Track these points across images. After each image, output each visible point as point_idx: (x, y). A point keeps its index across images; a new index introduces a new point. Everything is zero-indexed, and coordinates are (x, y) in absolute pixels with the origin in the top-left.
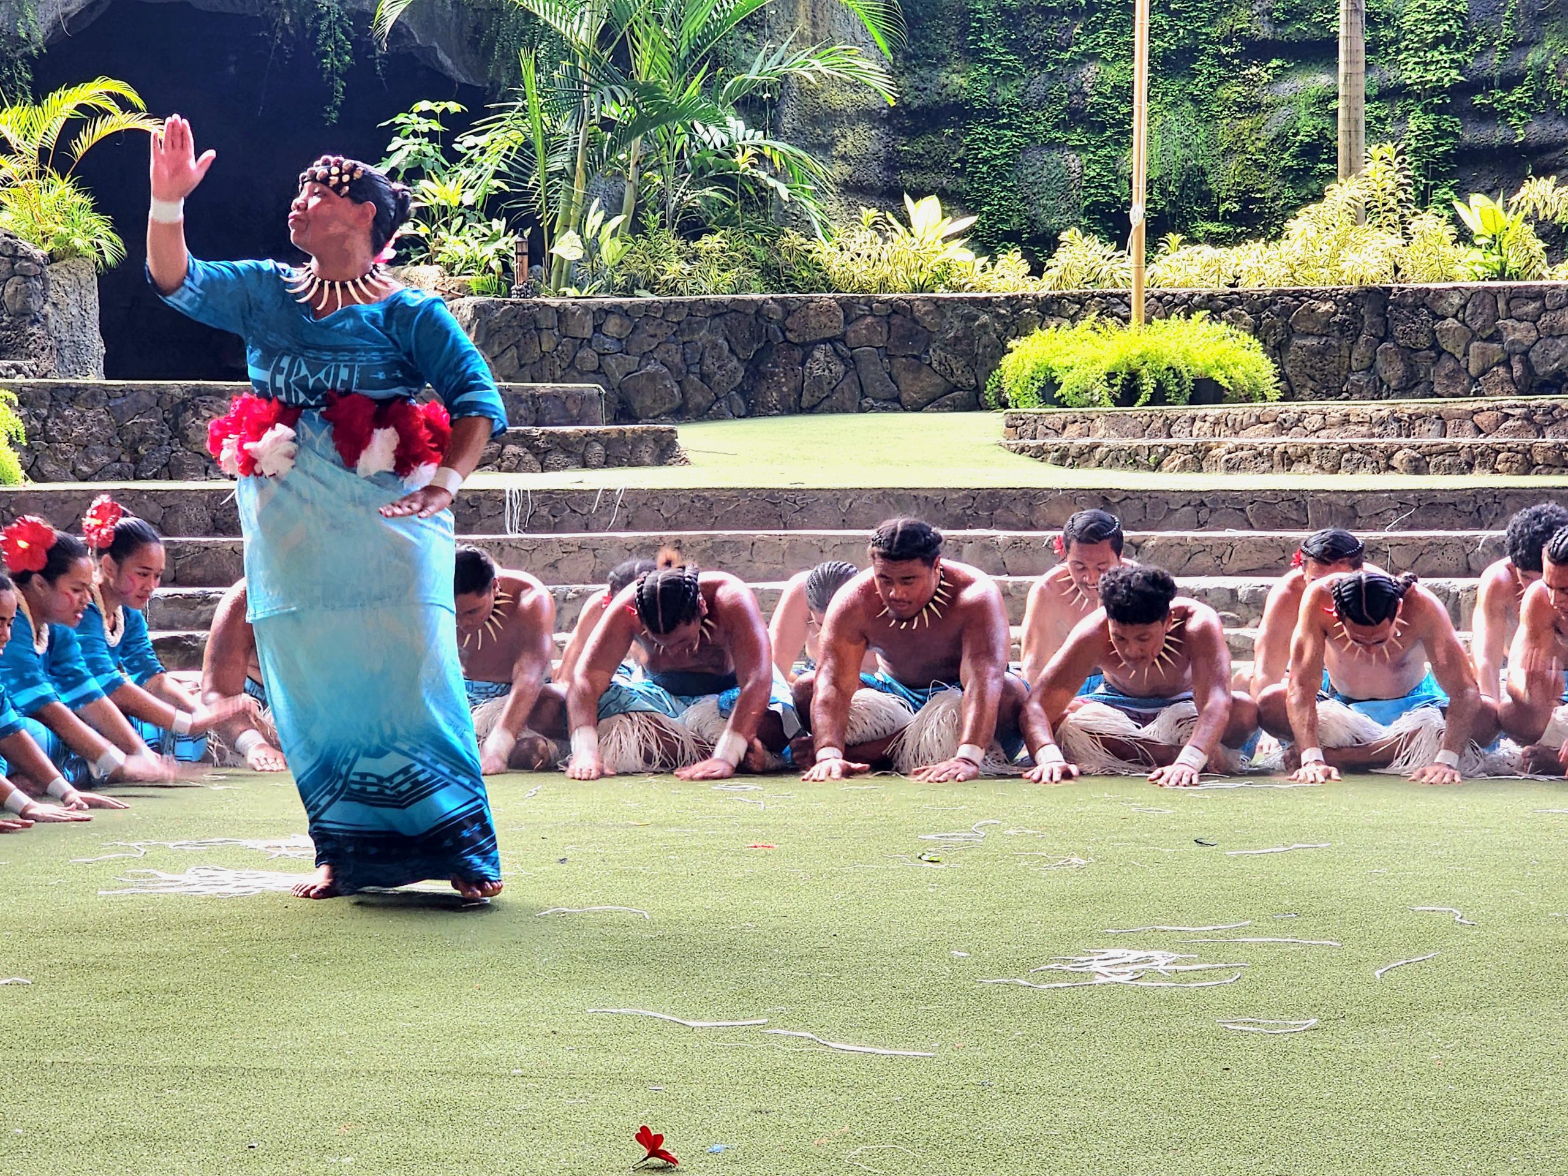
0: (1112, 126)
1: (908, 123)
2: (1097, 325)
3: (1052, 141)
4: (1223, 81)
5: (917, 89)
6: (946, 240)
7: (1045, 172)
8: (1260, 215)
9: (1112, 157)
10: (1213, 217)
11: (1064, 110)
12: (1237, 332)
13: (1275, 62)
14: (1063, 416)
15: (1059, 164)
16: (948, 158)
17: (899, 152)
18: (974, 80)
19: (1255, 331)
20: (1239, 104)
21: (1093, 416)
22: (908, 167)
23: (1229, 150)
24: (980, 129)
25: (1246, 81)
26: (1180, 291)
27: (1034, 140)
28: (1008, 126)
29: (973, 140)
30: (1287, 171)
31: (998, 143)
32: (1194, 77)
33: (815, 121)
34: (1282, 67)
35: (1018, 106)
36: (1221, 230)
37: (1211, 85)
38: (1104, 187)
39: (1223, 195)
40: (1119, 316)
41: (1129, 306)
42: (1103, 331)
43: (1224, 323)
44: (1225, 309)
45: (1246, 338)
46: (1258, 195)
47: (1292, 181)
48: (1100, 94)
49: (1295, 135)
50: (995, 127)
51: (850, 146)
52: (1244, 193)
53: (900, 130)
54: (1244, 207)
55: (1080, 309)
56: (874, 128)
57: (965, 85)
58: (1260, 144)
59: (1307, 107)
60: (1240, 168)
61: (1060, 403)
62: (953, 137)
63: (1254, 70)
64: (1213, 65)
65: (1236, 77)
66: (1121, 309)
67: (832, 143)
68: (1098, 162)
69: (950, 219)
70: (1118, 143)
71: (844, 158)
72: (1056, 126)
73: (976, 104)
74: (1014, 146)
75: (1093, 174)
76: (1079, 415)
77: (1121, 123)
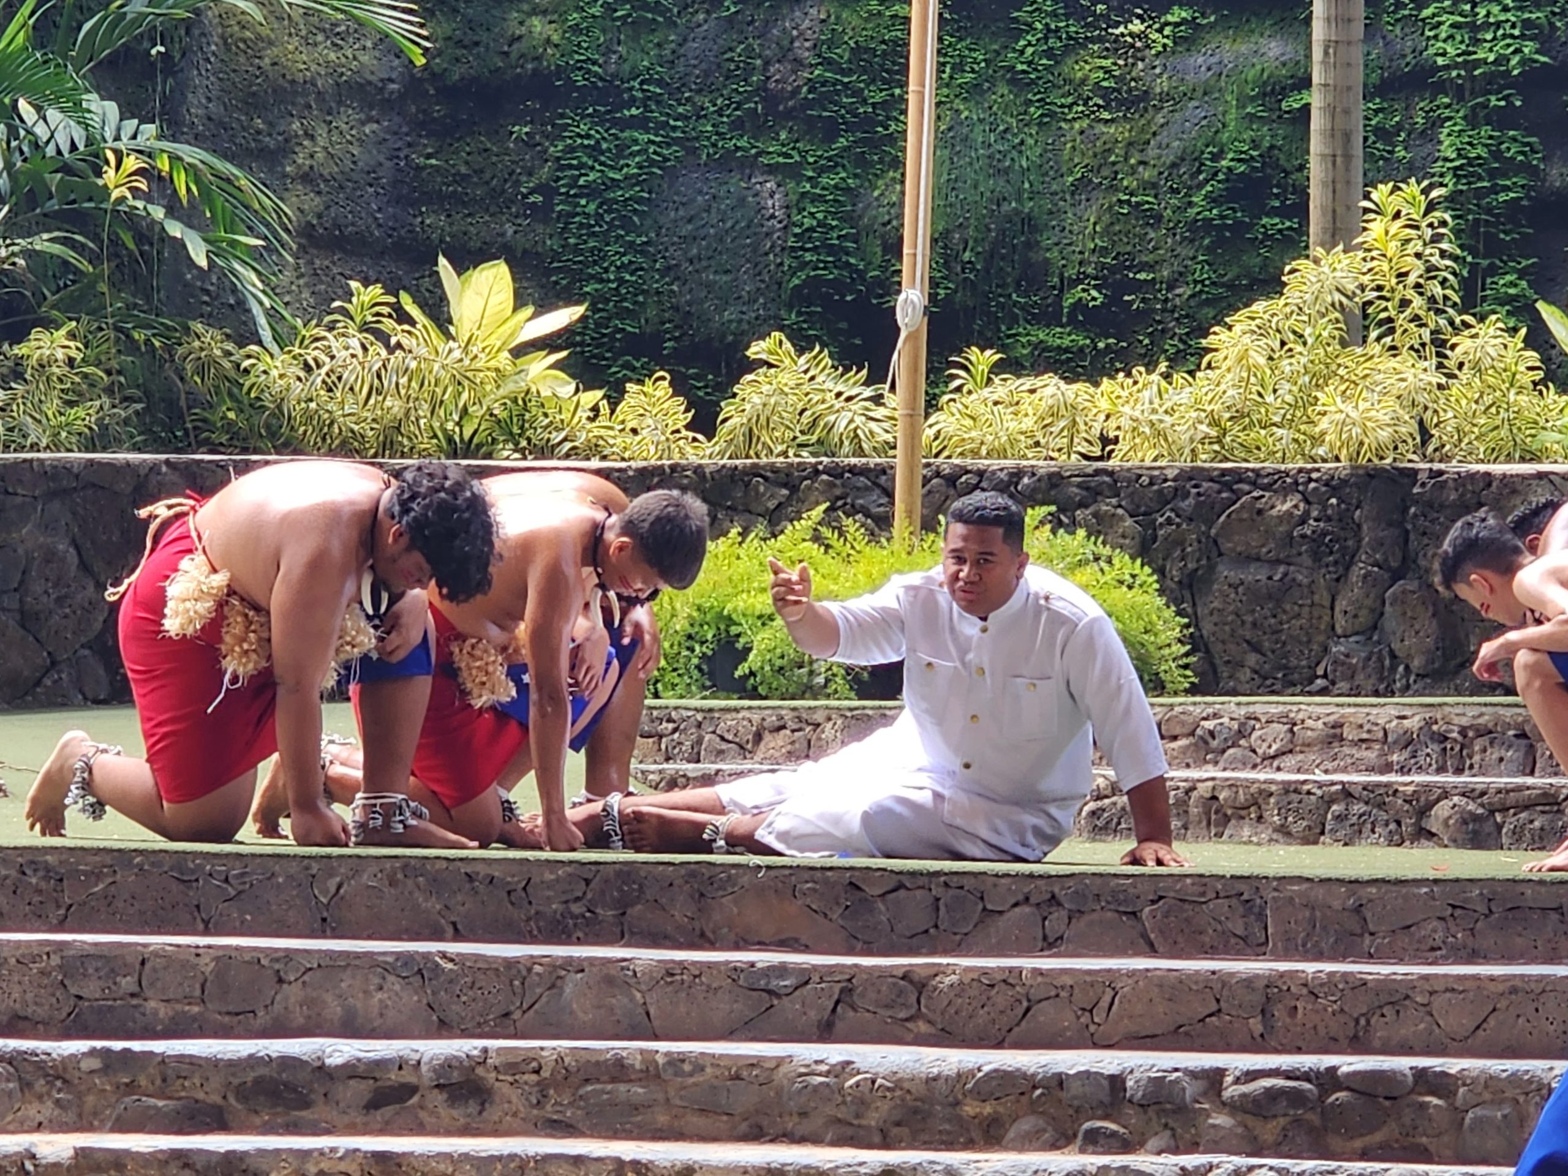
0: (850, 128)
1: (438, 110)
2: (826, 532)
3: (730, 153)
4: (1074, 45)
5: (459, 43)
6: (520, 351)
7: (714, 218)
8: (1144, 315)
9: (848, 190)
10: (1049, 317)
11: (756, 92)
12: (1106, 551)
13: (1178, 14)
14: (756, 717)
15: (742, 200)
16: (517, 183)
17: (419, 168)
18: (576, 29)
19: (1144, 551)
20: (1105, 93)
21: (819, 717)
22: (437, 200)
23: (1083, 184)
24: (583, 128)
25: (1117, 47)
26: (995, 464)
27: (694, 152)
28: (641, 123)
29: (570, 149)
30: (1198, 228)
31: (620, 155)
32: (1018, 34)
33: (253, 103)
34: (1191, 23)
35: (660, 83)
36: (1066, 342)
37: (1049, 53)
38: (831, 250)
39: (1071, 272)
40: (867, 515)
41: (890, 494)
42: (838, 544)
43: (1081, 533)
44: (1083, 505)
45: (1125, 564)
46: (1142, 276)
47: (1209, 250)
48: (827, 63)
49: (1215, 158)
50: (615, 123)
51: (320, 156)
52: (1112, 269)
53: (422, 125)
54: (1115, 299)
55: (789, 498)
56: (370, 120)
57: (555, 38)
58: (1147, 174)
59: (1241, 106)
60: (1106, 218)
61: (746, 689)
62: (529, 143)
63: (1137, 26)
64: (1054, 15)
65: (1100, 40)
66: (873, 500)
67: (286, 148)
68: (821, 198)
69: (529, 310)
70: (861, 161)
71: (307, 178)
72: (737, 125)
73: (578, 78)
74: (653, 163)
75: (808, 222)
76: (788, 715)
77: (867, 123)
